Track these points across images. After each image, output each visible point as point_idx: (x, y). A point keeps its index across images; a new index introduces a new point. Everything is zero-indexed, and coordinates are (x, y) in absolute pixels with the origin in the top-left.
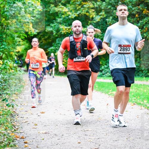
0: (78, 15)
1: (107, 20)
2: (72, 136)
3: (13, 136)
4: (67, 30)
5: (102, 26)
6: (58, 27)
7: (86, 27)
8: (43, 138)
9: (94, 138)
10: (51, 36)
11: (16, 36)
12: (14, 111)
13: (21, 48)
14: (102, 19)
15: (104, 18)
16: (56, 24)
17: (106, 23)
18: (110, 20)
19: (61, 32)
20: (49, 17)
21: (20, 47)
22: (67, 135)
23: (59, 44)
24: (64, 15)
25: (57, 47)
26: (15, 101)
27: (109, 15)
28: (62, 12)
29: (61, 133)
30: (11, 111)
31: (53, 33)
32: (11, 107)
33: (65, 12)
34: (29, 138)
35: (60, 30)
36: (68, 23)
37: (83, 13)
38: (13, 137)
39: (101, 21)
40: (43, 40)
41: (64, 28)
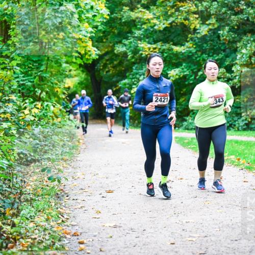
0: (171, 24)
1: (221, 32)
2: (161, 233)
3: (59, 230)
4: (152, 50)
5: (212, 42)
6: (136, 45)
7: (184, 45)
8: (110, 235)
9: (199, 235)
10: (124, 60)
11: (64, 61)
12: (62, 188)
13: (72, 82)
14: (212, 31)
15: (215, 29)
16: (132, 40)
17: (219, 37)
18: (225, 32)
19: (142, 54)
20: (120, 28)
21: (71, 79)
22: (152, 231)
23: (137, 74)
24: (146, 25)
25: (133, 80)
26: (62, 172)
27: (223, 24)
28: (142, 20)
29: (140, 227)
30: (56, 188)
31: (128, 56)
32: (56, 183)
33: (148, 20)
34: (87, 234)
35: (140, 51)
36: (154, 39)
37: (179, 20)
38: (60, 233)
39: (209, 33)
40: (110, 68)
41: (146, 47)
